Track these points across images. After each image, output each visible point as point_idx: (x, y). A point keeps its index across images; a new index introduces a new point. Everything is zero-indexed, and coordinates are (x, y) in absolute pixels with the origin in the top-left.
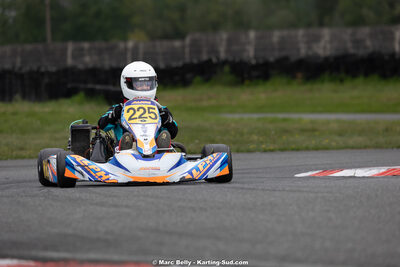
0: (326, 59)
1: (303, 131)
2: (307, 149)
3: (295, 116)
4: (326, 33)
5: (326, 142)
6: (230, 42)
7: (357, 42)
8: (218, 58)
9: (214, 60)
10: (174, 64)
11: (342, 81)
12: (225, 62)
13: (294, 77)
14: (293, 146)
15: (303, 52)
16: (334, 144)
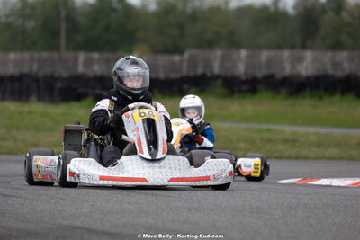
0: (308, 78)
1: (285, 141)
2: (289, 158)
3: (278, 127)
4: (309, 55)
5: (305, 152)
6: (223, 58)
7: (336, 65)
8: (212, 73)
9: (209, 74)
10: (173, 76)
11: (320, 98)
12: (218, 77)
13: (278, 93)
14: (276, 155)
15: (288, 70)
16: (312, 154)
